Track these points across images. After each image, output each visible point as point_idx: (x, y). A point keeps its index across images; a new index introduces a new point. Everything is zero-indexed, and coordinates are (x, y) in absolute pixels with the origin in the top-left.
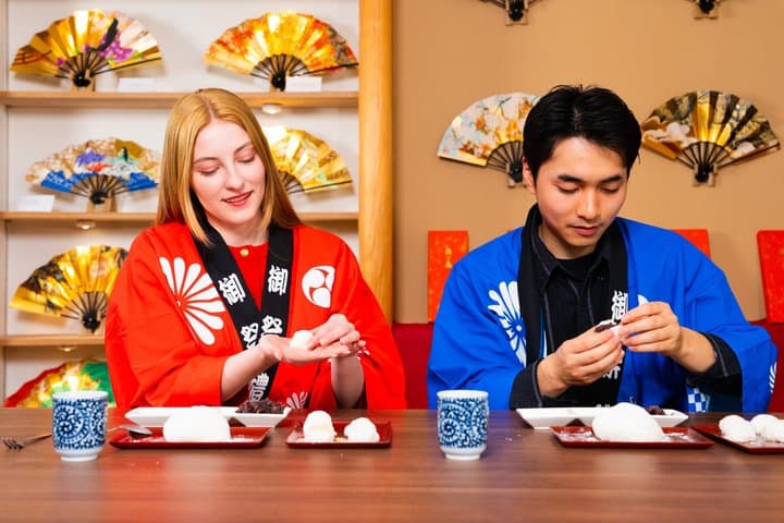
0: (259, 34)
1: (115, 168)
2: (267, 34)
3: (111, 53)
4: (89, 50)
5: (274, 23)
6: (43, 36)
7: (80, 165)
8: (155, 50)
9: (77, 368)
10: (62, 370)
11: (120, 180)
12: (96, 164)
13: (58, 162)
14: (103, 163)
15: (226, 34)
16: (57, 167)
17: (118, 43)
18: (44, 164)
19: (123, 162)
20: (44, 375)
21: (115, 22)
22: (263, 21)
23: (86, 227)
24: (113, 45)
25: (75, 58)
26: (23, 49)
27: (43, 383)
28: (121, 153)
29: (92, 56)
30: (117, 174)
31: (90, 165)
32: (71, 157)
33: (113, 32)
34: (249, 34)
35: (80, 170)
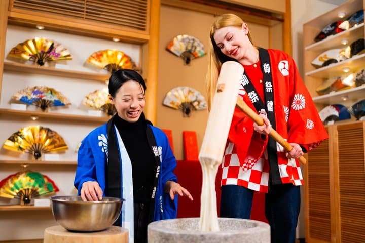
0: (105, 55)
1: (48, 97)
2: (108, 56)
3: (52, 54)
4: (43, 52)
5: (110, 53)
6: (22, 44)
7: (34, 95)
8: (69, 56)
9: (24, 174)
10: (18, 175)
11: (51, 102)
12: (40, 95)
13: (25, 93)
14: (43, 95)
15: (93, 54)
16: (25, 95)
17: (55, 51)
18: (20, 93)
19: (50, 95)
20: (10, 177)
21: (53, 44)
22: (106, 51)
23: (34, 119)
24: (53, 51)
25: (36, 55)
26: (14, 48)
27: (9, 180)
28: (49, 92)
29: (45, 55)
30: (49, 99)
31: (38, 95)
32: (29, 91)
33: (52, 47)
34: (102, 55)
35: (34, 97)
